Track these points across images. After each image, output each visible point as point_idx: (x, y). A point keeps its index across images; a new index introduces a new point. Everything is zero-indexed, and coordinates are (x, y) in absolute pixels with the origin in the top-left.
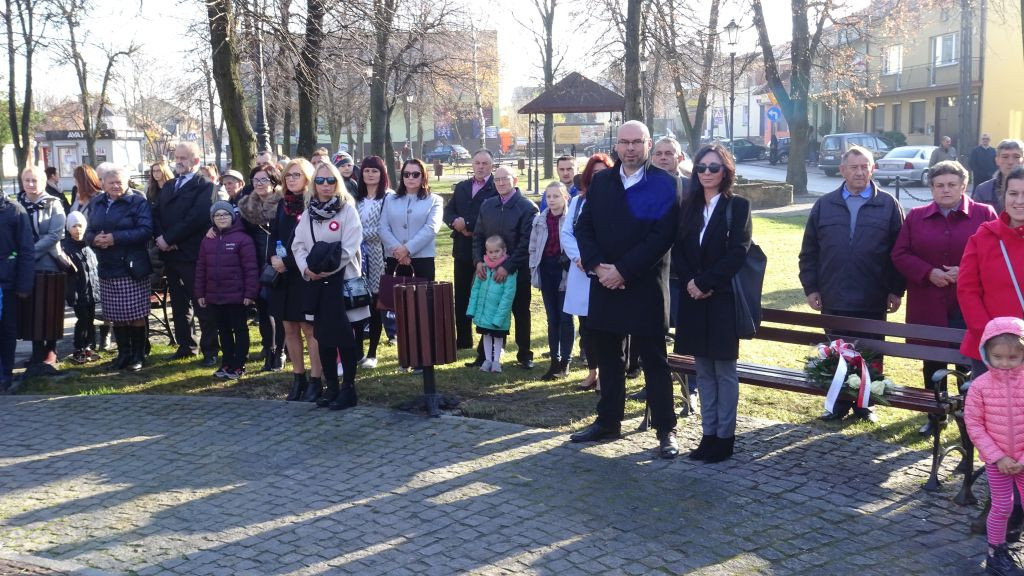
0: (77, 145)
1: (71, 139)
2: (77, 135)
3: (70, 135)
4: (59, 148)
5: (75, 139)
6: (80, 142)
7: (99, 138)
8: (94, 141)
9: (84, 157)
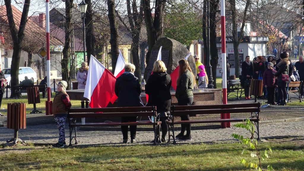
6: (228, 45)
8: (238, 44)
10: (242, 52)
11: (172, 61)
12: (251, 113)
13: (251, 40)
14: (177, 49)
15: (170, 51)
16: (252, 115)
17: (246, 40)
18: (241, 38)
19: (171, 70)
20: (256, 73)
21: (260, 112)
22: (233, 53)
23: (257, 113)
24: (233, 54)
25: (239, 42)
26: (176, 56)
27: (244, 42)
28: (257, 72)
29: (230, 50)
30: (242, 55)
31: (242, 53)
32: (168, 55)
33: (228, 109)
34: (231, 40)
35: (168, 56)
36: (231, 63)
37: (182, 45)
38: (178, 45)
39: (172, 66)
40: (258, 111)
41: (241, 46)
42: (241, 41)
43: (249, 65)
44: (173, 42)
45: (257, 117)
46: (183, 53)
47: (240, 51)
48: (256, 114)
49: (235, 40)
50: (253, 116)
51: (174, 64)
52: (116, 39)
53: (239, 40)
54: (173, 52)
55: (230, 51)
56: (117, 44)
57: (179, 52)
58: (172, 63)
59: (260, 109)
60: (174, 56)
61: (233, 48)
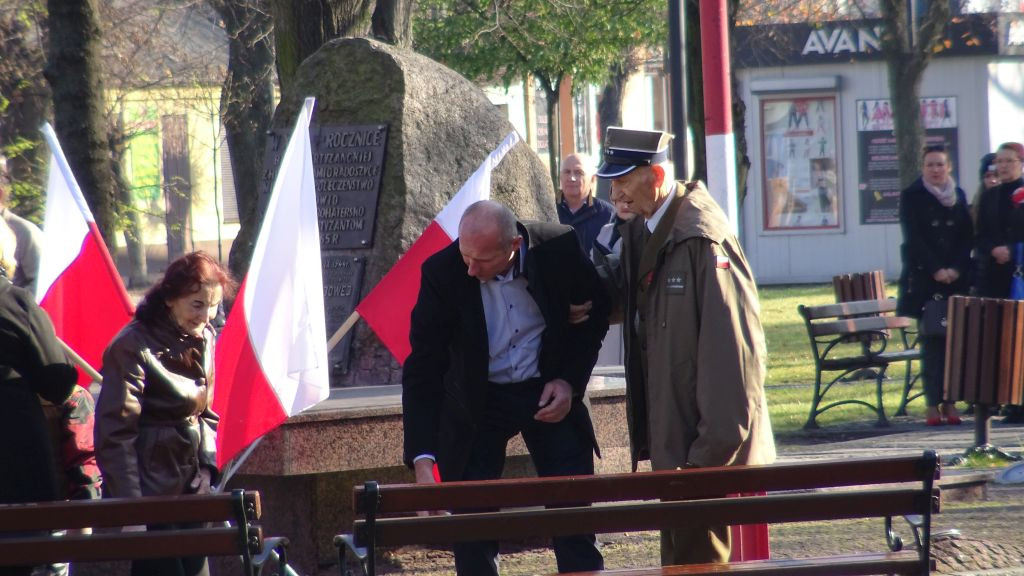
0: (841, 85)
1: (815, 59)
2: (842, 42)
3: (813, 44)
4: (767, 97)
5: (828, 58)
6: (853, 72)
7: (946, 54)
8: (920, 67)
9: (866, 138)
10: (947, 115)
11: (402, 190)
12: (882, 519)
13: (1007, 36)
14: (436, 112)
15: (388, 130)
16: (893, 534)
17: (968, 38)
18: (939, 27)
19: (398, 248)
20: (994, 259)
21: (937, 510)
22: (889, 124)
23: (918, 520)
24: (887, 134)
25: (924, 56)
26: (429, 159)
27: (960, 50)
28: (1002, 252)
29: (871, 105)
30: (952, 134)
31: (947, 124)
32: (379, 152)
33: (757, 497)
34: (876, 44)
35: (378, 162)
36: (882, 192)
37: (468, 85)
38: (441, 89)
39: (400, 221)
40: (924, 504)
41: (937, 82)
42: (938, 49)
43: (946, 203)
44: (405, 68)
45: (920, 549)
46: (475, 139)
47: (935, 113)
48: (914, 528)
49: (898, 40)
50: (898, 541)
51: (415, 212)
52: (88, 53)
53: (926, 37)
54: (409, 130)
55: (871, 112)
56: (94, 83)
57: (448, 135)
58: (403, 207)
59: (937, 493)
60: (414, 159)
61: (886, 92)
